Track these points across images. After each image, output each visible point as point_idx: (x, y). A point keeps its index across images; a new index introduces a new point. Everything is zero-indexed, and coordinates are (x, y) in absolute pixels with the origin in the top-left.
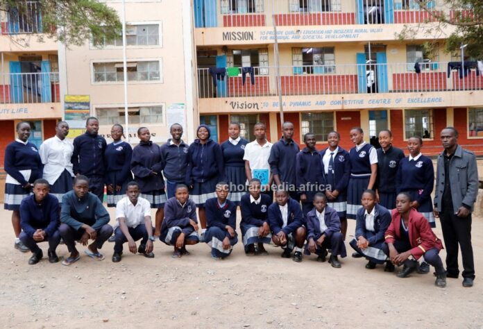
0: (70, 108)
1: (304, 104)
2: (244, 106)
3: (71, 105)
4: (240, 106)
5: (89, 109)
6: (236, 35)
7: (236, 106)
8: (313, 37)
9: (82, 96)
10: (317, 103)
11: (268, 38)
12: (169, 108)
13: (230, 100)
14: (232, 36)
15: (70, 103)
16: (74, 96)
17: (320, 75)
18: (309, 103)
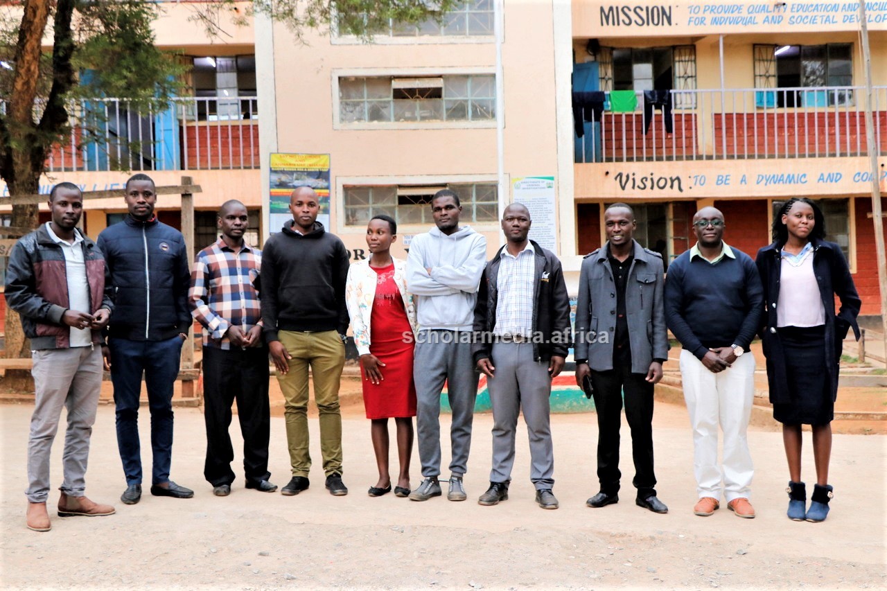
0: (282, 185)
1: (790, 179)
2: (649, 184)
3: (284, 178)
4: (638, 183)
5: (328, 188)
6: (632, 14)
7: (630, 183)
8: (813, 21)
9: (312, 156)
10: (821, 178)
11: (708, 21)
12: (518, 188)
13: (614, 167)
14: (622, 17)
15: (283, 172)
16: (292, 155)
17: (816, 110)
18: (802, 178)
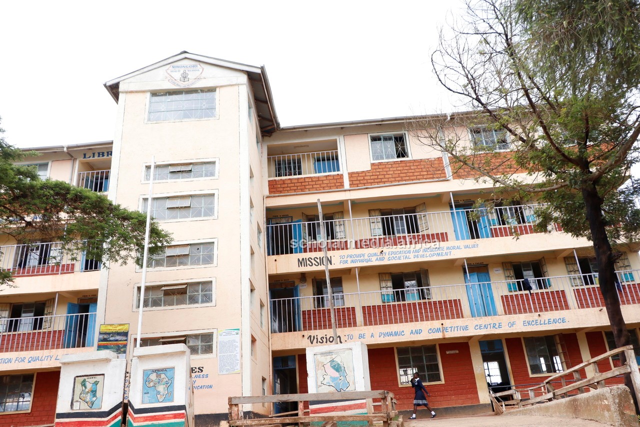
0: (105, 340)
1: (396, 334)
2: (325, 340)
3: (105, 337)
4: (319, 340)
5: (126, 340)
6: (313, 261)
7: (315, 340)
8: (399, 258)
9: (120, 325)
10: (412, 332)
11: (349, 262)
12: (221, 335)
13: (307, 333)
14: (308, 262)
15: (106, 333)
16: (111, 325)
17: (411, 302)
18: (401, 333)
